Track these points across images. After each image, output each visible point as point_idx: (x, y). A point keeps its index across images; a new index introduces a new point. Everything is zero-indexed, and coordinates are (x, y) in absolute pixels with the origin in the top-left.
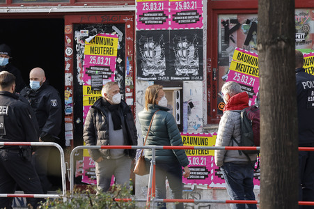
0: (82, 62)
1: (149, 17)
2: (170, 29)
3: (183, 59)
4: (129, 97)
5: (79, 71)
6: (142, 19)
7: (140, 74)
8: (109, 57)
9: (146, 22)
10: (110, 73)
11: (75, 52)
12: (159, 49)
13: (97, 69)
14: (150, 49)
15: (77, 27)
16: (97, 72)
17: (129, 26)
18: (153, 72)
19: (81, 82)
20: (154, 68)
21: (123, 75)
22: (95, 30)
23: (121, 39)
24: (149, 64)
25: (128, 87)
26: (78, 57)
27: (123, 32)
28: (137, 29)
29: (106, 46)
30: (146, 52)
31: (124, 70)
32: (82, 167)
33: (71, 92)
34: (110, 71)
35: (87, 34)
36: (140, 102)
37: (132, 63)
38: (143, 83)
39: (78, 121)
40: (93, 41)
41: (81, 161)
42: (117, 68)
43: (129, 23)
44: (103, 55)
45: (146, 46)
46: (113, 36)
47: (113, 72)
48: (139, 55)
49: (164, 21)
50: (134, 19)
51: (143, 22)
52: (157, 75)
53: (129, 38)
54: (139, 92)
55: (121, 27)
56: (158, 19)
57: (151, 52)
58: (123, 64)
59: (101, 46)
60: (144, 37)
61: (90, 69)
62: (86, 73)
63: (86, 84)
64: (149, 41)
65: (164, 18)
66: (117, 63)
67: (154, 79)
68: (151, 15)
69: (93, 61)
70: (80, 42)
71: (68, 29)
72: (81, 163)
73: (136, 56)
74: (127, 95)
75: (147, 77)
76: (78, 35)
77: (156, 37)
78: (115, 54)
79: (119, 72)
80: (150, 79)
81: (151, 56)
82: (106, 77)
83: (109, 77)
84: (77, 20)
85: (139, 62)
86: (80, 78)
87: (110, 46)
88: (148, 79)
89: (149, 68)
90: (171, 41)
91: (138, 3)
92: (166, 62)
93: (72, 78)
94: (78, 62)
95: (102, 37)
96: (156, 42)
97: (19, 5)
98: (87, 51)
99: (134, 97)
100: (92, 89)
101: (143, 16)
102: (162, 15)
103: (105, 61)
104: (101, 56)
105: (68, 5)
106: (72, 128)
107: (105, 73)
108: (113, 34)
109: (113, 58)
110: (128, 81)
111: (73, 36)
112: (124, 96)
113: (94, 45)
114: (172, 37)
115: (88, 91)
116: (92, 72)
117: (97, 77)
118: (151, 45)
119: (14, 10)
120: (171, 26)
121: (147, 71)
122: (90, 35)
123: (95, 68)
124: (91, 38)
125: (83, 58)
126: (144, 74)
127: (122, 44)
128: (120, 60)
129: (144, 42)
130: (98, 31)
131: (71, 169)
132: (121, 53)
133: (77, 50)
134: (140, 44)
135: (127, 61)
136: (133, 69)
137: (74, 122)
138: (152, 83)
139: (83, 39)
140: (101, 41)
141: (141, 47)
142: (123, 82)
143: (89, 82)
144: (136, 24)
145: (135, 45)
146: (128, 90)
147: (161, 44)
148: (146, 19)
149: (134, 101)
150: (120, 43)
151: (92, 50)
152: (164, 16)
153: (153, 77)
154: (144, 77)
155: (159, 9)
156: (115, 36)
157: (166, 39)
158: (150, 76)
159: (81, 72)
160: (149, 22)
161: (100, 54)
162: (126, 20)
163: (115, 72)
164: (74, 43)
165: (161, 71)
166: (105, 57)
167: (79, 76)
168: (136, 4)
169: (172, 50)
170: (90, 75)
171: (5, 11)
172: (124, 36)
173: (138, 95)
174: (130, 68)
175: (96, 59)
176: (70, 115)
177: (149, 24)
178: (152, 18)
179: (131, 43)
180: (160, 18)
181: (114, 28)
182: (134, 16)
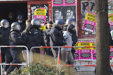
2: (64, 6)
3: (69, 16)
6: (54, 2)
7: (54, 22)
8: (43, 16)
9: (56, 3)
10: (44, 21)
11: (31, 14)
12: (60, 13)
14: (57, 13)
15: (32, 6)
17: (50, 5)
22: (38, 6)
23: (47, 10)
24: (57, 18)
26: (32, 16)
27: (48, 7)
28: (52, 6)
29: (42, 12)
30: (56, 14)
31: (48, 20)
34: (43, 21)
35: (35, 8)
37: (51, 18)
40: (37, 10)
42: (46, 20)
43: (50, 4)
44: (41, 15)
45: (56, 12)
46: (44, 9)
47: (45, 21)
48: (54, 15)
49: (62, 3)
50: (51, 3)
51: (55, 3)
53: (50, 9)
55: (47, 5)
57: (58, 14)
58: (48, 18)
59: (40, 12)
60: (55, 8)
64: (57, 10)
65: (62, 2)
69: (37, 17)
70: (33, 11)
71: (29, 6)
73: (52, 15)
76: (32, 8)
77: (59, 8)
78: (45, 15)
82: (42, 23)
83: (43, 23)
84: (32, 3)
85: (54, 17)
90: (65, 10)
92: (63, 17)
94: (32, 18)
95: (40, 9)
96: (59, 10)
98: (35, 14)
103: (42, 17)
107: (42, 21)
108: (44, 8)
109: (44, 16)
111: (30, 9)
113: (38, 12)
114: (65, 8)
118: (58, 11)
120: (64, 5)
124: (37, 9)
125: (34, 16)
127: (48, 11)
128: (47, 17)
129: (55, 10)
130: (39, 7)
132: (47, 14)
133: (32, 14)
134: (54, 11)
135: (50, 17)
139: (34, 10)
141: (54, 12)
145: (52, 12)
147: (61, 11)
148: (56, 2)
150: (47, 11)
151: (37, 13)
156: (45, 9)
157: (63, 9)
160: (57, 3)
162: (49, 3)
164: (31, 11)
169: (65, 13)
172: (48, 9)
174: (51, 19)
175: (39, 16)
177: (57, 4)
178: (58, 2)
179: (51, 11)
180: (60, 2)
181: (45, 6)
182: (52, 2)
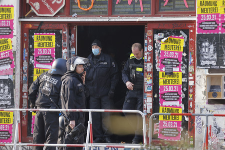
0: (159, 56)
1: (205, 24)
2: (220, 33)
4: (191, 80)
5: (157, 62)
6: (201, 26)
7: (199, 64)
8: (177, 52)
9: (203, 28)
10: (178, 63)
11: (154, 49)
12: (212, 47)
13: (170, 60)
14: (206, 47)
15: (156, 31)
16: (169, 62)
17: (191, 31)
18: (208, 63)
19: (158, 69)
20: (209, 60)
21: (187, 64)
22: (168, 33)
23: (186, 40)
24: (205, 57)
25: (191, 73)
26: (156, 52)
27: (188, 35)
28: (197, 33)
29: (175, 45)
30: (203, 49)
31: (188, 61)
32: (158, 128)
33: (151, 76)
34: (178, 62)
35: (162, 36)
36: (198, 83)
37: (193, 56)
38: (201, 70)
39: (156, 96)
40: (167, 41)
41: (158, 124)
42: (183, 60)
43: (192, 28)
44: (173, 50)
45: (203, 44)
46: (180, 38)
47: (180, 63)
48: (199, 51)
49: (216, 28)
50: (195, 26)
51: (202, 28)
52: (211, 65)
53: (192, 39)
54: (198, 76)
55: (186, 31)
56: (212, 26)
57: (207, 49)
58: (187, 57)
59: (172, 44)
60: (201, 38)
61: (164, 60)
62: (162, 63)
63: (161, 71)
64: (206, 41)
65: (216, 26)
66: (183, 56)
67: (208, 67)
68: (207, 23)
69: (166, 55)
70: (158, 42)
71: (149, 33)
72: (158, 125)
73: (196, 52)
74: (190, 78)
75: (204, 66)
76: (157, 37)
77: (210, 38)
78: (182, 50)
79: (185, 62)
80: (206, 67)
81: (207, 51)
82: (175, 66)
83: (178, 66)
84: (156, 26)
85: (198, 56)
86: (158, 66)
87: (178, 45)
88: (204, 67)
89: (205, 60)
90: (221, 41)
91: (198, 15)
92: (217, 56)
93: (152, 66)
94: (156, 55)
95: (173, 38)
96: (211, 42)
97: (117, 16)
98: (162, 48)
99: (194, 80)
100: (166, 74)
101: (202, 24)
102: (214, 23)
103: (174, 55)
104: (172, 52)
105: (150, 16)
106: (151, 101)
107: (175, 63)
108: (181, 36)
109: (180, 53)
110: (191, 69)
111: (153, 38)
112: (188, 79)
113: (167, 44)
114: (221, 39)
115: (163, 75)
116: (165, 62)
117: (169, 66)
118: (207, 44)
119: (113, 19)
120: (221, 31)
121: (204, 62)
122: (165, 37)
123: (168, 60)
124: (165, 39)
125: (159, 53)
126: (202, 64)
127: (186, 43)
128: (185, 54)
129: (202, 42)
130: (170, 34)
131: (150, 129)
132: (186, 49)
133: (156, 47)
134: (199, 43)
135: (190, 55)
136: (194, 61)
137: (153, 97)
138: (207, 70)
139: (160, 40)
140: (172, 41)
141: (200, 46)
142: (187, 70)
143: (164, 69)
144: (197, 29)
145: (196, 44)
146: (191, 75)
147: (214, 43)
148: (203, 26)
149: (195, 83)
150: (185, 42)
151: (166, 47)
152: (216, 24)
153: (208, 66)
154: (201, 66)
155: (213, 19)
156: (182, 38)
157: (217, 40)
158: (206, 65)
159: (158, 62)
160: (205, 28)
161: (171, 50)
162: (190, 26)
163: (182, 63)
164: (154, 42)
165: (214, 62)
166: (175, 52)
167: (157, 65)
168: (197, 16)
169: (221, 47)
170: (164, 64)
171: (107, 20)
172: (188, 38)
173: (197, 79)
174: (192, 60)
175: (169, 53)
176: (150, 92)
178: (208, 26)
179: (193, 43)
180: (213, 26)
181: (181, 32)
182: (195, 24)
